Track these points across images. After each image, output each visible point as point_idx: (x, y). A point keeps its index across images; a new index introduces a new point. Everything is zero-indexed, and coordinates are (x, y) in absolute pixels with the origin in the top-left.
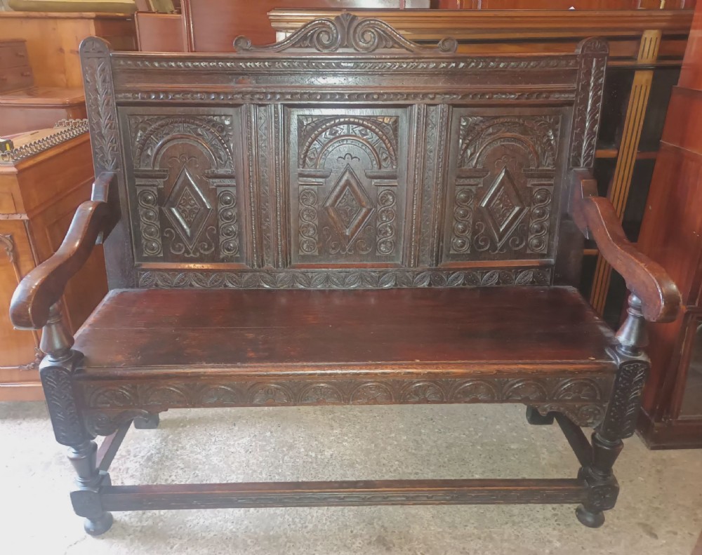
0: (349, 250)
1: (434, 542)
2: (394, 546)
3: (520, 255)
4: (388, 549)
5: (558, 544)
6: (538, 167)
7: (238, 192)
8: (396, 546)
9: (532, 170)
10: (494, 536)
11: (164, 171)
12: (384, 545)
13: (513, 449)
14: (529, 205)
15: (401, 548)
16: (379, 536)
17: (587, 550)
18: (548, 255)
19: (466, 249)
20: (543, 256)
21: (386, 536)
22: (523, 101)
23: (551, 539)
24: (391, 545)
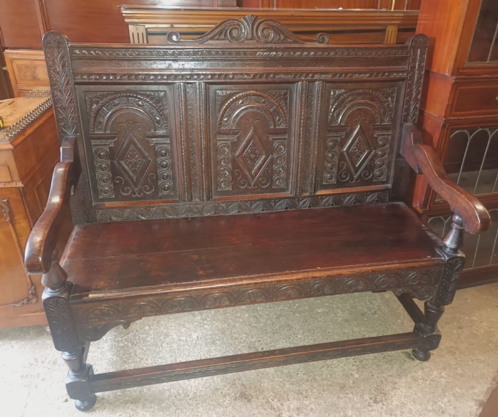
0: (254, 186)
1: (279, 390)
2: (253, 397)
3: (369, 183)
4: (249, 401)
5: (357, 376)
6: (381, 123)
7: (172, 147)
8: (254, 397)
9: (377, 125)
10: (317, 377)
11: (114, 134)
12: (246, 398)
13: (320, 313)
14: (375, 149)
15: (258, 399)
16: (241, 393)
17: (375, 376)
18: (387, 182)
19: (334, 181)
20: (383, 183)
21: (246, 391)
22: (373, 78)
23: (352, 373)
24: (251, 398)
